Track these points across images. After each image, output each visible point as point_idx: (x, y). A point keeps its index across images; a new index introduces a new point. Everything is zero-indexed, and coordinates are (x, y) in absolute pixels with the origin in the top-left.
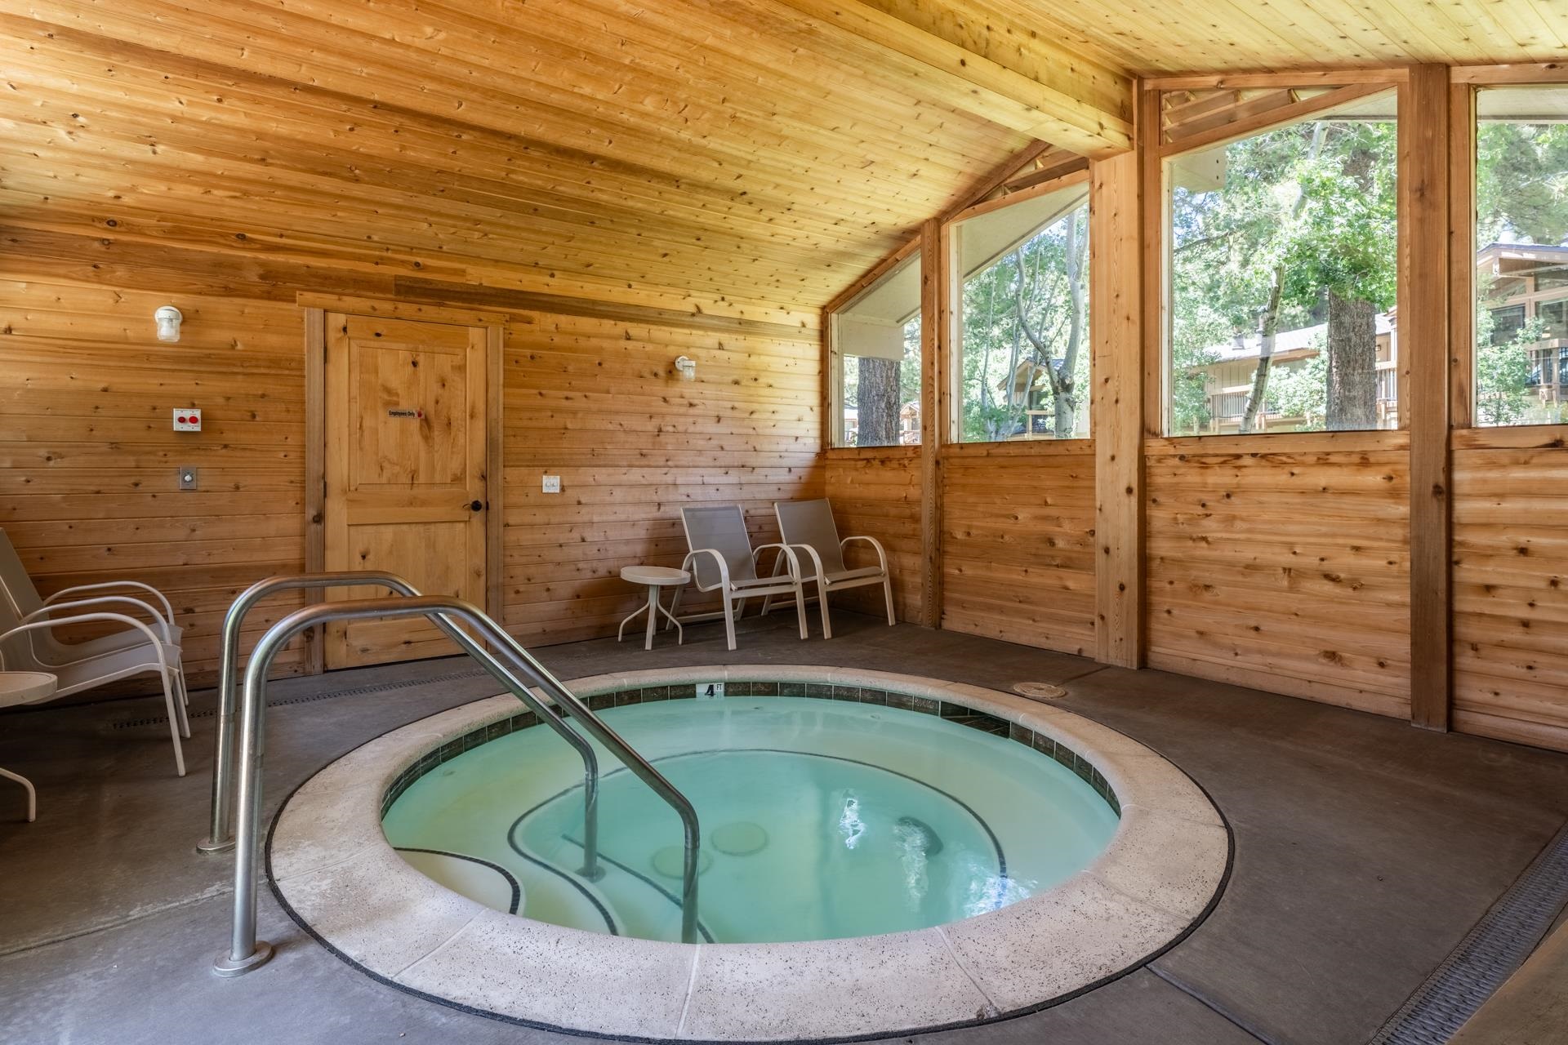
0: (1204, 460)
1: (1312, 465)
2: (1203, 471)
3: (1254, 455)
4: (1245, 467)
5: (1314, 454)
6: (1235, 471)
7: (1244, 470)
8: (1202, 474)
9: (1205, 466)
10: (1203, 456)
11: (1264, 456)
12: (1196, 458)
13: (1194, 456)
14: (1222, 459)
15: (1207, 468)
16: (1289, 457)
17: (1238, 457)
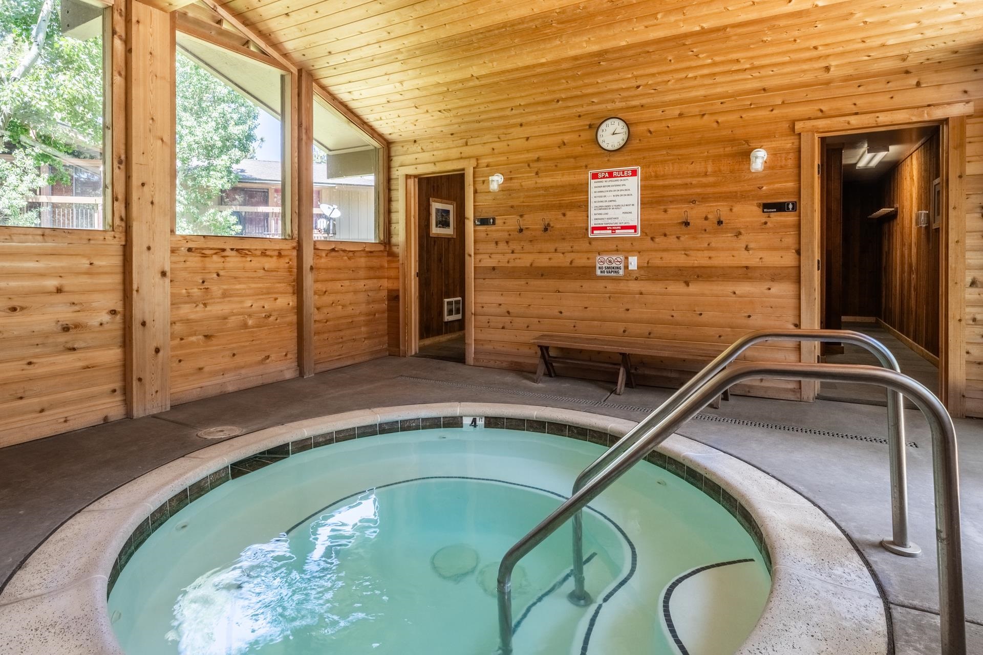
0: (204, 251)
1: (259, 256)
2: (203, 259)
3: (232, 249)
4: (228, 256)
5: (260, 250)
6: (223, 260)
7: (227, 258)
8: (202, 261)
9: (204, 256)
10: (203, 249)
11: (237, 250)
12: (199, 250)
13: (197, 249)
14: (215, 251)
15: (205, 257)
16: (249, 251)
17: (224, 250)
